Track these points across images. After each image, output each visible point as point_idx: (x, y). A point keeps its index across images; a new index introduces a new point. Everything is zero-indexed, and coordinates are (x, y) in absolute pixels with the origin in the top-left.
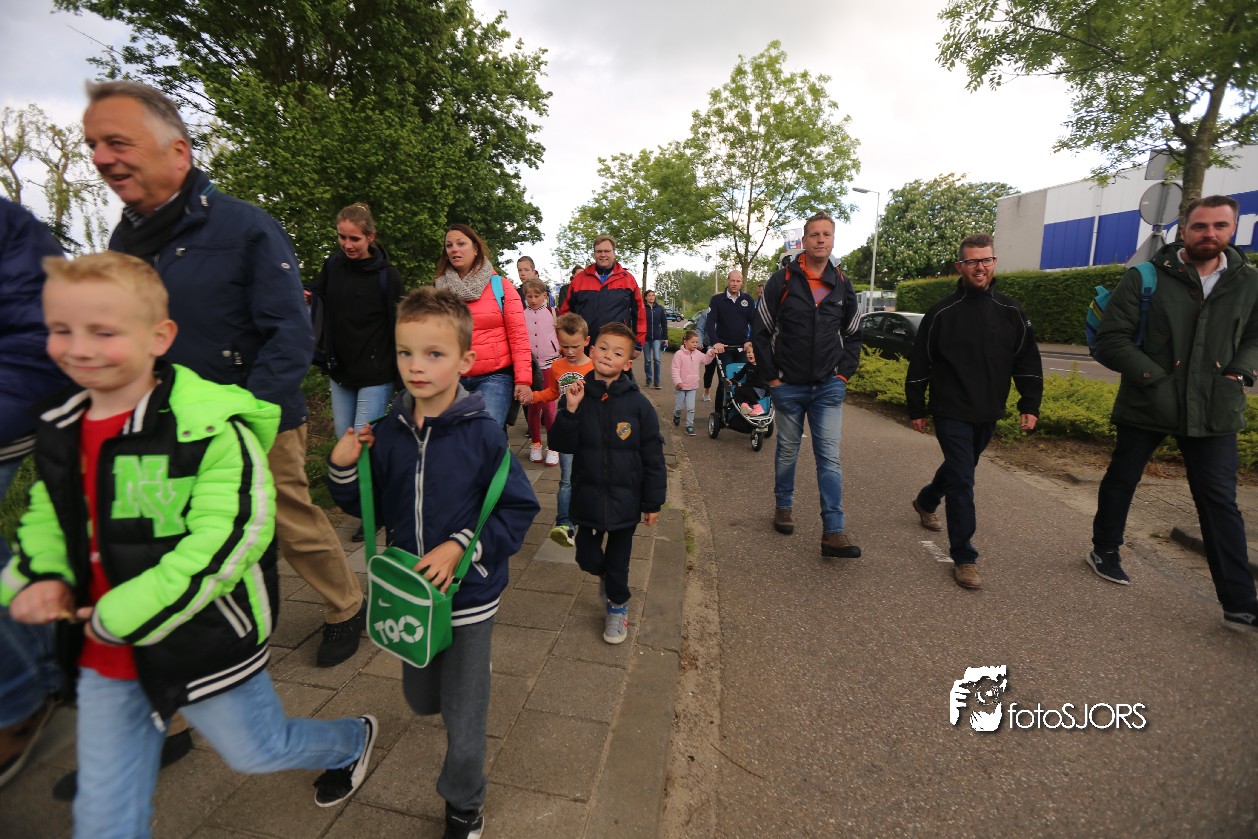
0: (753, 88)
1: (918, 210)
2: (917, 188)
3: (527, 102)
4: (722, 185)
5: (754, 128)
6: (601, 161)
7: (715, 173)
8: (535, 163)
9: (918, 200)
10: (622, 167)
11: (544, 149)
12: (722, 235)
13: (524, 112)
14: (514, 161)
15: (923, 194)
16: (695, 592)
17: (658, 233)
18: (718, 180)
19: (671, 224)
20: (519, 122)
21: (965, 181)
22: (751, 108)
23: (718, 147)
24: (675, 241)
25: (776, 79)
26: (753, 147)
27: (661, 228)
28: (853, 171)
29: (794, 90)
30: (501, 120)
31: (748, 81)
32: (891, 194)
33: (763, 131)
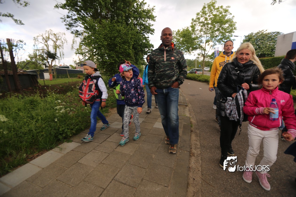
0: (208, 11)
1: (253, 40)
2: (252, 35)
3: (150, 19)
4: (199, 37)
5: (208, 21)
7: (197, 34)
8: (152, 34)
9: (252, 38)
11: (154, 30)
12: (199, 49)
14: (148, 34)
15: (254, 36)
16: (193, 137)
19: (185, 48)
21: (267, 32)
22: (207, 16)
23: (198, 27)
24: (186, 51)
25: (214, 8)
26: (208, 27)
27: (182, 48)
28: (234, 30)
29: (219, 11)
30: (145, 24)
31: (207, 9)
32: (245, 37)
33: (210, 22)
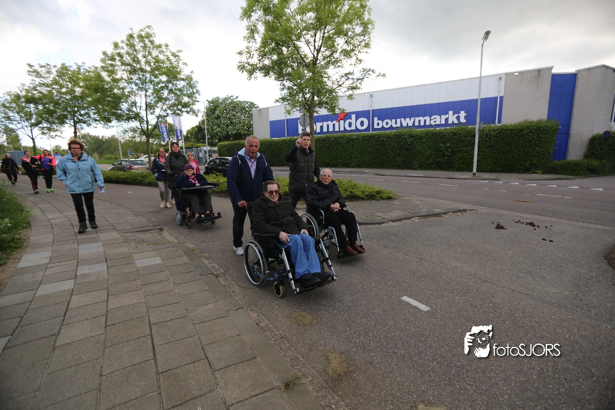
0: (139, 46)
1: (220, 110)
2: (218, 101)
4: (127, 93)
5: (144, 67)
6: (30, 66)
7: (122, 86)
9: (220, 106)
10: (48, 72)
12: (133, 120)
15: (221, 103)
17: (81, 115)
18: (125, 90)
21: (239, 99)
22: (140, 56)
23: (121, 73)
24: (96, 120)
25: (152, 44)
26: (144, 76)
27: (83, 112)
28: (197, 95)
29: (162, 51)
31: (136, 41)
32: (207, 102)
33: (148, 69)
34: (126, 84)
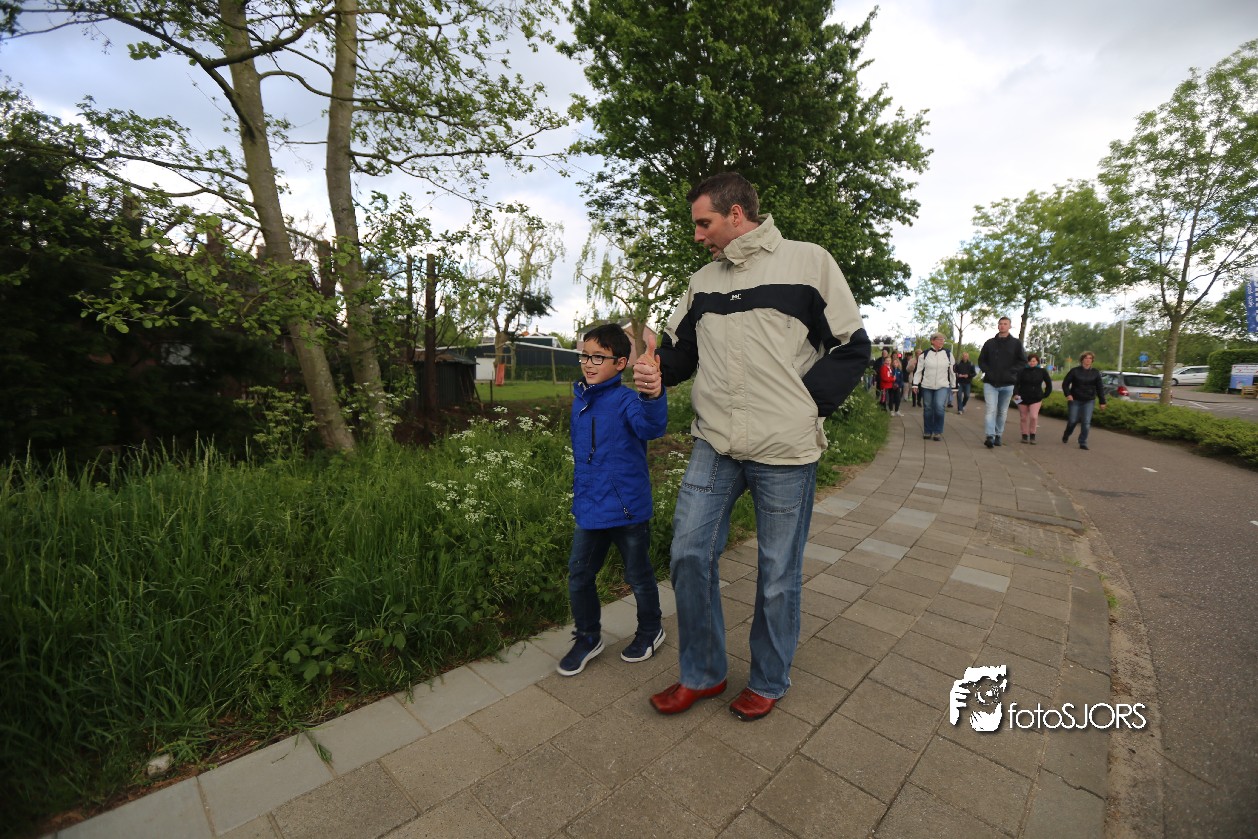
3: (904, 163)
4: (1145, 223)
6: (978, 208)
7: (1137, 209)
8: (909, 220)
10: (1004, 214)
11: (919, 205)
12: (1143, 282)
13: (902, 172)
16: (1121, 641)
17: (1045, 284)
18: (1142, 217)
19: (1066, 273)
20: (895, 183)
23: (1143, 178)
24: (1068, 291)
27: (1048, 277)
30: (877, 183)
34: (1151, 202)
